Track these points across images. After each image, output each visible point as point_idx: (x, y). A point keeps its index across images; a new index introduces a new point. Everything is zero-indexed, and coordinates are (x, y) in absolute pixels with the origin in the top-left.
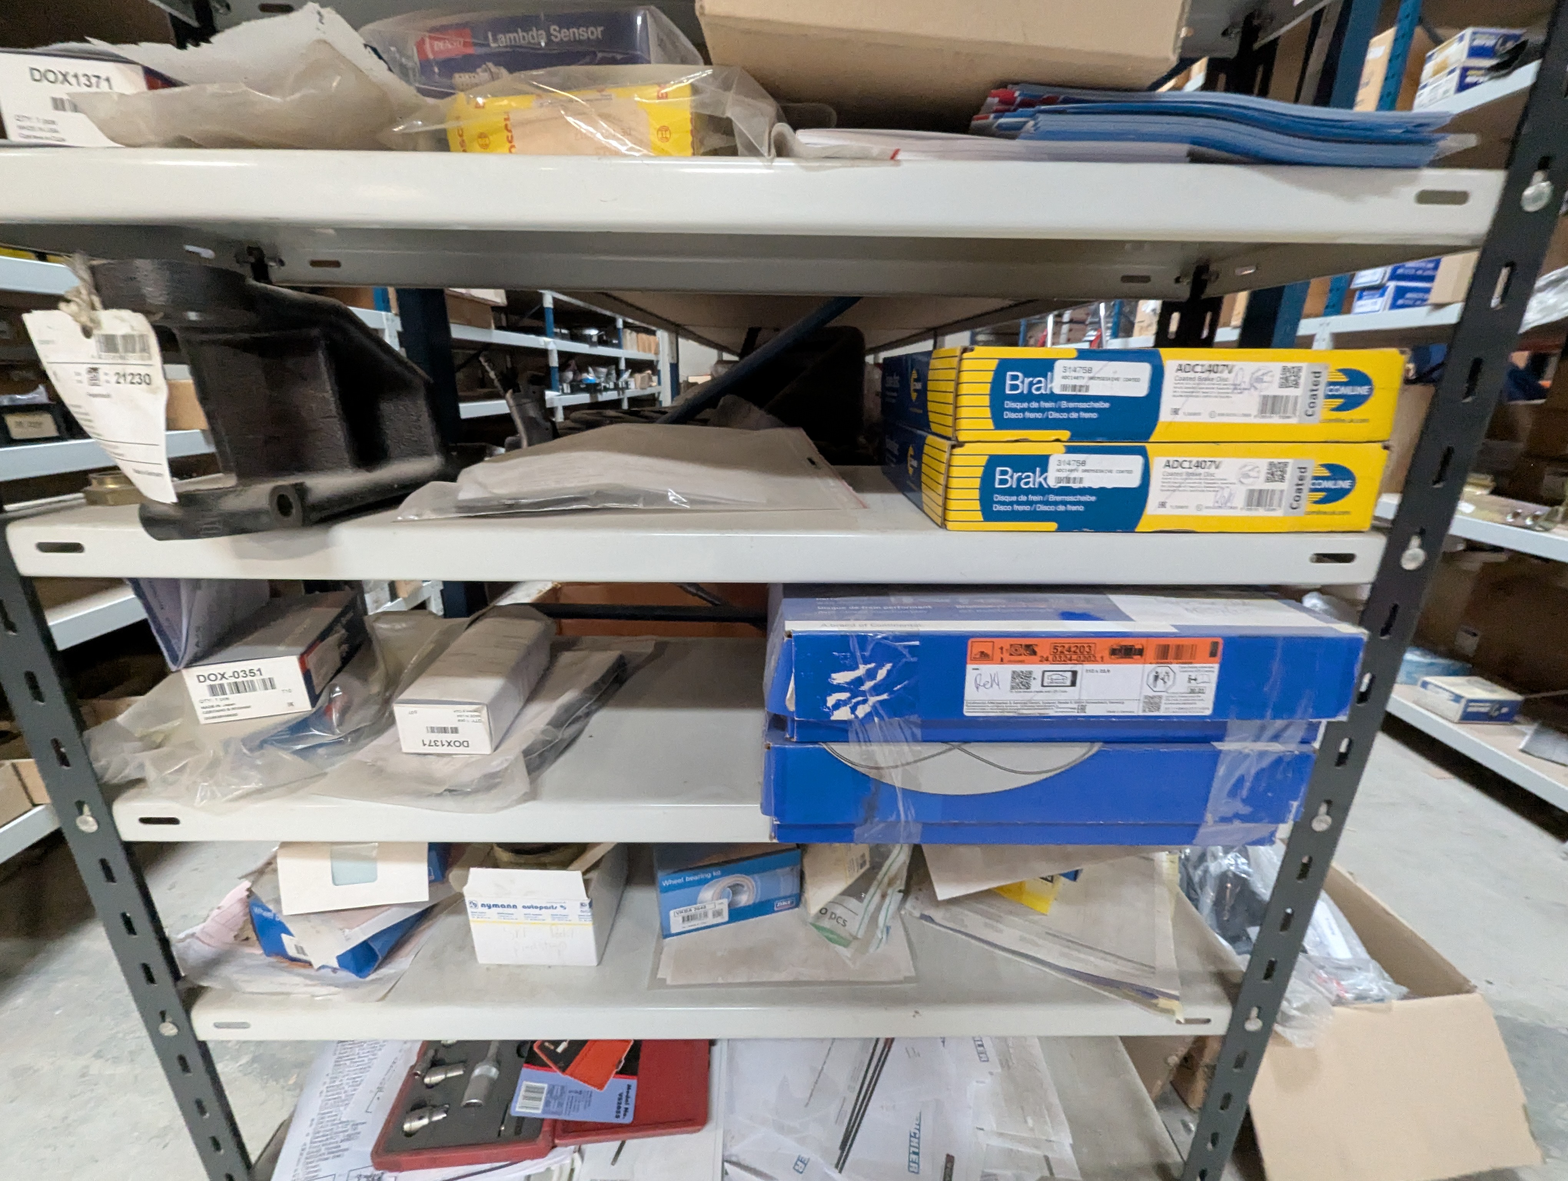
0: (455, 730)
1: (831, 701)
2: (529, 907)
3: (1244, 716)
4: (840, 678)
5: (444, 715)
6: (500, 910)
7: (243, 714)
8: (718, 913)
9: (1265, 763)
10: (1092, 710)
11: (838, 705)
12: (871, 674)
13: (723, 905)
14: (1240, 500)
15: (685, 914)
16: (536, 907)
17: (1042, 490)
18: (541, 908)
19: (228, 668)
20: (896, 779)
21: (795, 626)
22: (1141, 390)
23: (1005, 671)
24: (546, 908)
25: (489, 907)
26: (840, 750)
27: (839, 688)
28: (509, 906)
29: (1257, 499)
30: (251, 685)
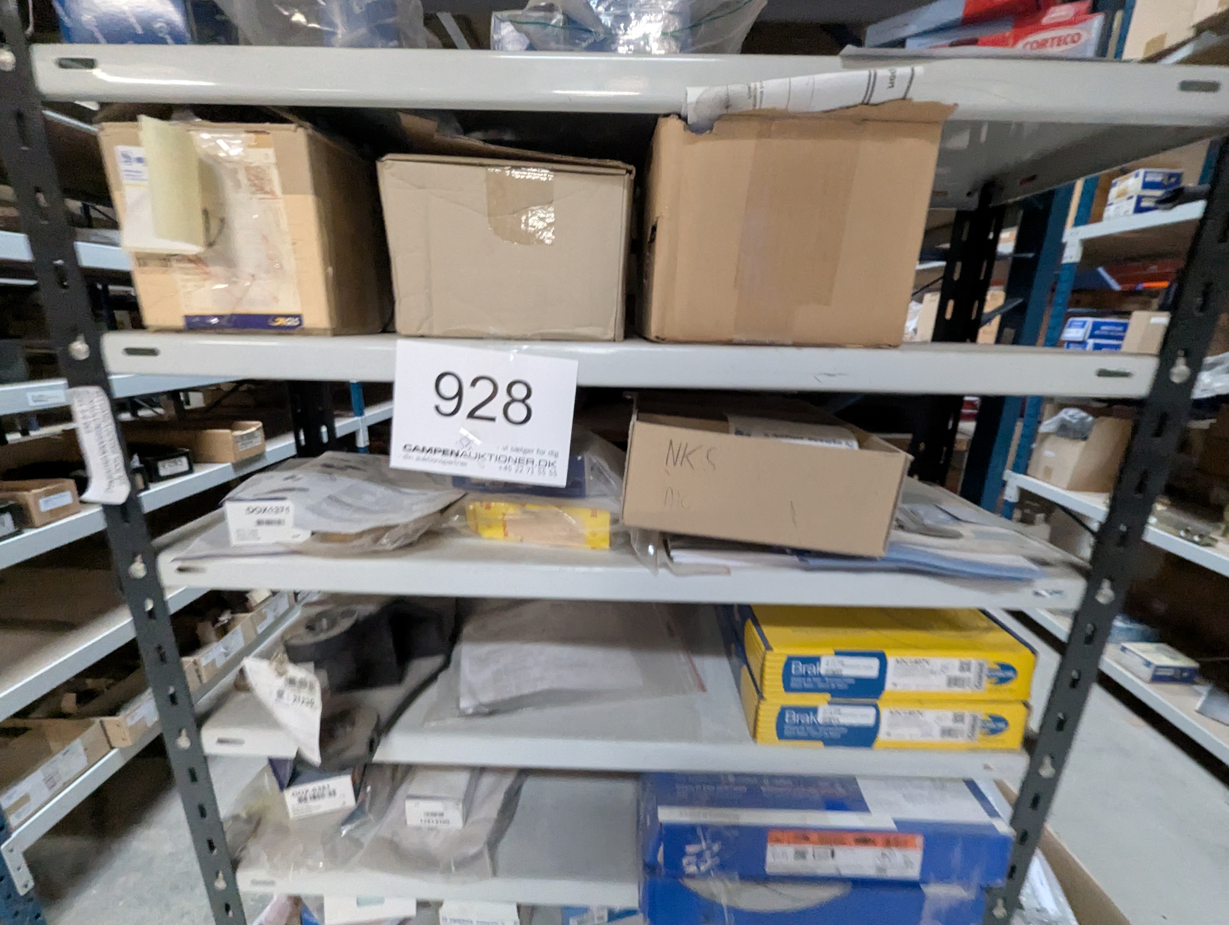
0: (441, 814)
1: (685, 860)
2: (481, 922)
4: (691, 849)
5: (435, 806)
6: (462, 923)
7: (315, 811)
9: (954, 902)
10: (846, 872)
11: (689, 864)
12: (710, 846)
14: (936, 731)
17: (814, 725)
19: (310, 787)
20: (724, 901)
22: (874, 673)
23: (790, 850)
25: (455, 921)
26: (689, 884)
27: (690, 855)
28: (467, 921)
29: (947, 732)
30: (323, 796)
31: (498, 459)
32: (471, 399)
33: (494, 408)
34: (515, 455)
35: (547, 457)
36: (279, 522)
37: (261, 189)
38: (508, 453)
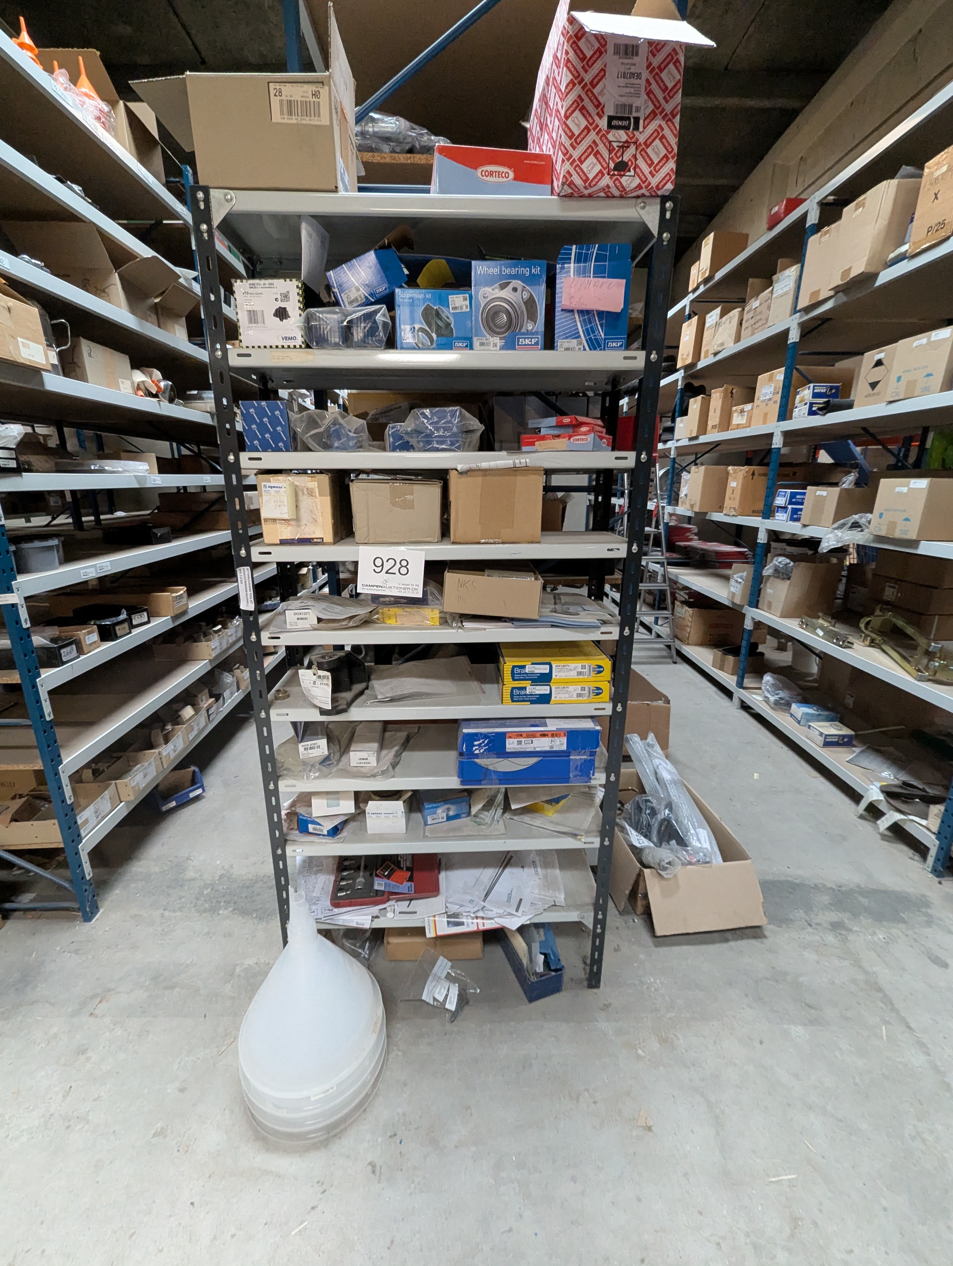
0: (367, 759)
1: (474, 749)
2: (386, 814)
3: (574, 749)
4: (476, 743)
5: (364, 755)
6: (377, 815)
7: (311, 756)
8: (443, 818)
9: (583, 761)
10: (537, 749)
11: (476, 749)
12: (483, 742)
13: (445, 815)
14: (575, 696)
15: (433, 818)
17: (525, 695)
18: (390, 814)
19: (309, 743)
20: (491, 768)
21: (465, 731)
22: (547, 671)
23: (515, 740)
25: (374, 814)
26: (477, 760)
27: (476, 745)
28: (379, 813)
29: (579, 695)
30: (314, 748)
31: (397, 588)
32: (387, 566)
33: (395, 570)
34: (403, 587)
35: (414, 587)
36: (306, 619)
37: (312, 496)
38: (400, 586)
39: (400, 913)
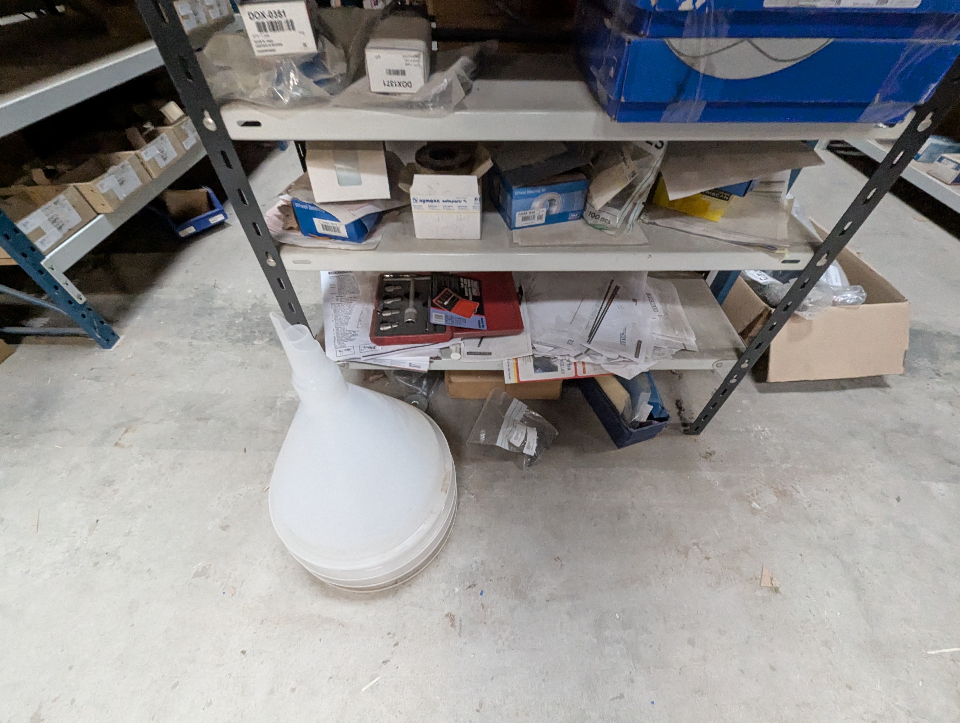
0: (403, 73)
2: (446, 201)
6: (430, 203)
7: (280, 51)
8: (540, 217)
9: (931, 52)
10: (845, 3)
13: (544, 212)
15: (523, 216)
16: (450, 201)
18: (453, 202)
19: (265, 8)
24: (456, 202)
25: (424, 202)
28: (435, 201)
30: (282, 26)
39: (468, 353)
